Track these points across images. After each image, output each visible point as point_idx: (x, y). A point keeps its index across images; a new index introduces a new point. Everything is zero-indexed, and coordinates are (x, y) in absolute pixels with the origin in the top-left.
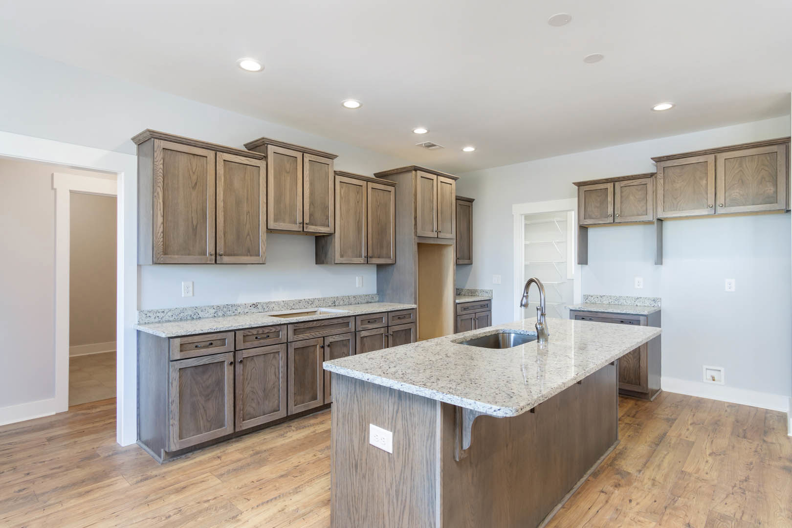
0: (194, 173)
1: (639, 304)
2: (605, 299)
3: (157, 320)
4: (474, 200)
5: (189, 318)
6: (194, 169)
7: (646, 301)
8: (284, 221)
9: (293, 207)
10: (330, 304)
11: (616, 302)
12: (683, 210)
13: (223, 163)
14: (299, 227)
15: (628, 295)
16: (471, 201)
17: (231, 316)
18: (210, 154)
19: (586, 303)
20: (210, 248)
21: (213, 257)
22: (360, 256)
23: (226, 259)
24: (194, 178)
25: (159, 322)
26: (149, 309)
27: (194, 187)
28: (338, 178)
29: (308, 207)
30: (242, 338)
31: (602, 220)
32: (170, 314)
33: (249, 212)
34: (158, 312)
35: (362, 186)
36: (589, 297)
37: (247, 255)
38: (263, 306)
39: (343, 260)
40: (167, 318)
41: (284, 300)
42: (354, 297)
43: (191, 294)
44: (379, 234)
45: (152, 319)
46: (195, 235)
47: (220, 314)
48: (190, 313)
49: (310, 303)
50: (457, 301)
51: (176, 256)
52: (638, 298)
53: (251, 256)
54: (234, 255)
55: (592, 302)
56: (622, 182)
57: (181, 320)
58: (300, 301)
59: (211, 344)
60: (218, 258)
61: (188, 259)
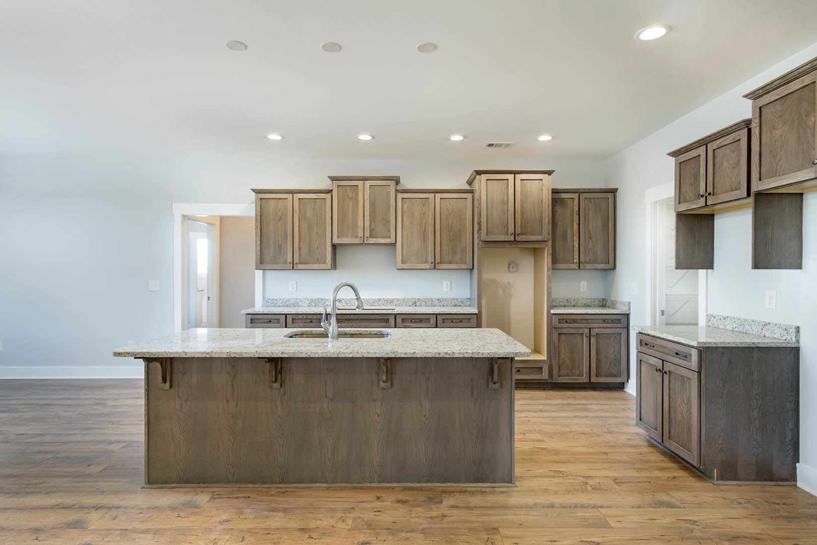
0: (279, 211)
1: (767, 335)
2: (728, 322)
3: (273, 305)
4: (617, 189)
5: (292, 305)
6: (279, 208)
7: (776, 330)
8: (347, 236)
9: (355, 224)
10: (410, 304)
11: (741, 329)
12: (783, 175)
13: (298, 201)
14: (360, 240)
15: (755, 319)
16: (614, 191)
17: (321, 306)
18: (289, 196)
19: (709, 326)
20: (290, 259)
21: (291, 265)
22: (426, 262)
23: (300, 266)
24: (279, 214)
25: (274, 306)
26: (269, 298)
27: (279, 220)
28: (400, 196)
29: (369, 224)
30: (291, 320)
31: (695, 204)
32: (280, 302)
33: (318, 233)
34: (273, 300)
35: (428, 198)
36: (712, 319)
37: (316, 264)
38: (346, 302)
39: (404, 266)
40: (278, 304)
41: (365, 298)
42: (438, 300)
43: (295, 289)
44: (451, 240)
45: (270, 304)
46: (280, 251)
47: (313, 304)
48: (293, 302)
49: (390, 301)
50: (552, 312)
51: (268, 265)
52: (766, 325)
53: (319, 264)
54: (307, 263)
55: (715, 326)
56: (714, 142)
57: (287, 306)
58: (379, 300)
59: (270, 321)
60: (295, 265)
61: (275, 266)
